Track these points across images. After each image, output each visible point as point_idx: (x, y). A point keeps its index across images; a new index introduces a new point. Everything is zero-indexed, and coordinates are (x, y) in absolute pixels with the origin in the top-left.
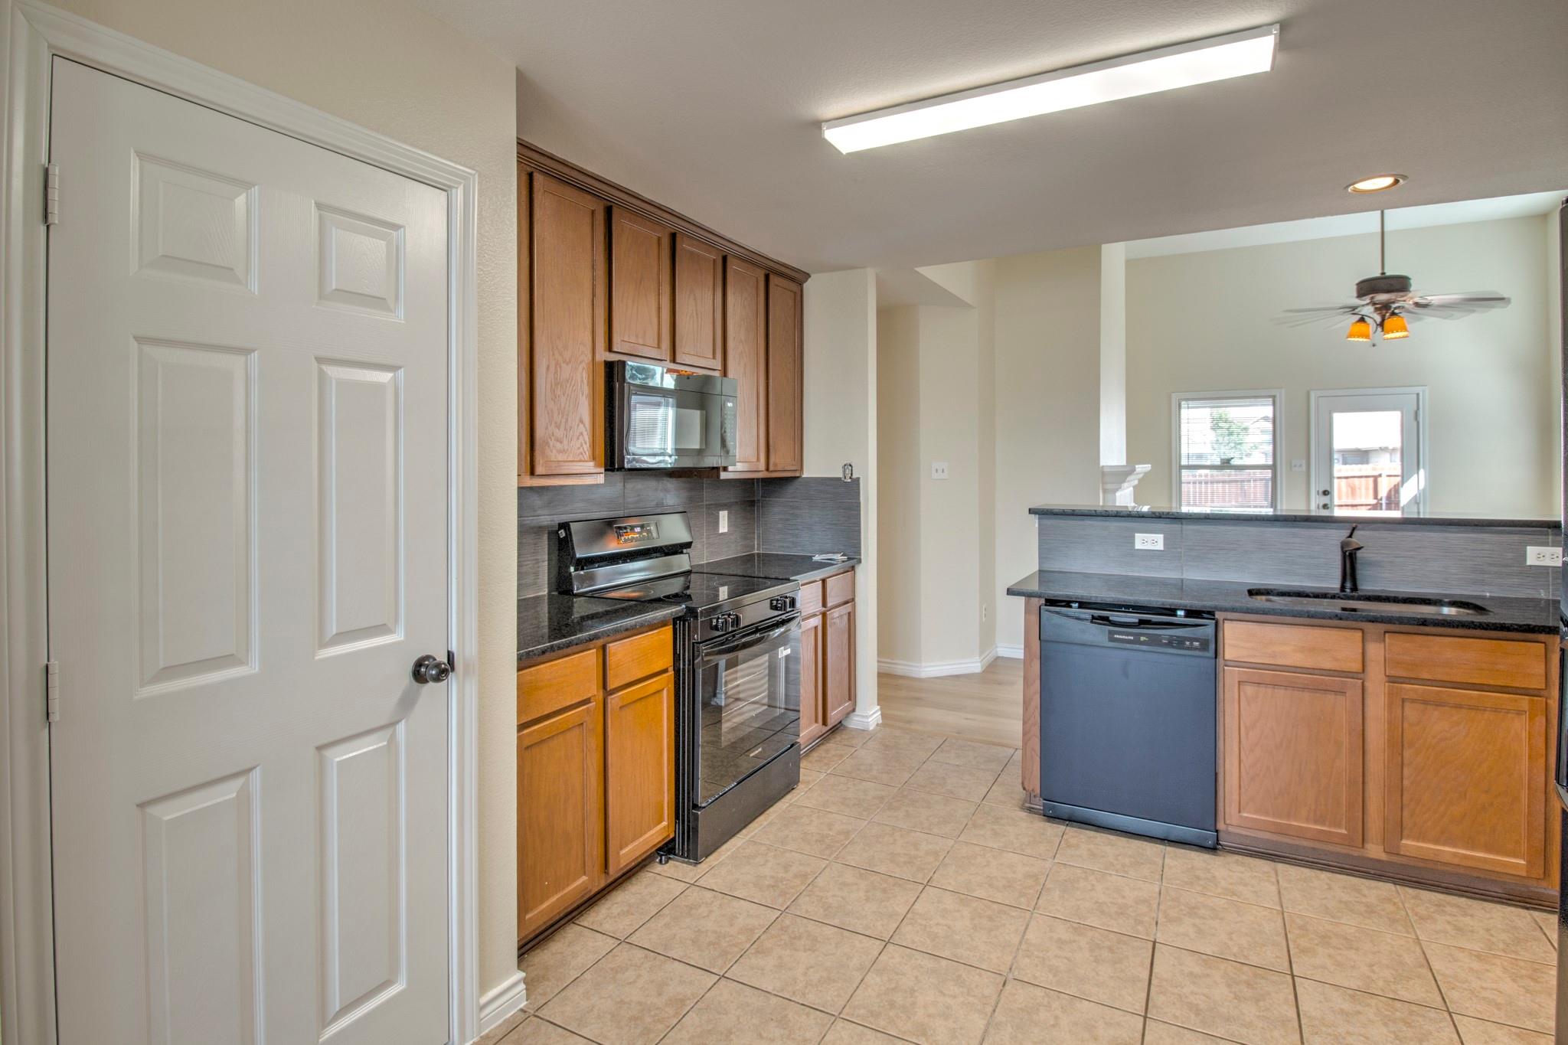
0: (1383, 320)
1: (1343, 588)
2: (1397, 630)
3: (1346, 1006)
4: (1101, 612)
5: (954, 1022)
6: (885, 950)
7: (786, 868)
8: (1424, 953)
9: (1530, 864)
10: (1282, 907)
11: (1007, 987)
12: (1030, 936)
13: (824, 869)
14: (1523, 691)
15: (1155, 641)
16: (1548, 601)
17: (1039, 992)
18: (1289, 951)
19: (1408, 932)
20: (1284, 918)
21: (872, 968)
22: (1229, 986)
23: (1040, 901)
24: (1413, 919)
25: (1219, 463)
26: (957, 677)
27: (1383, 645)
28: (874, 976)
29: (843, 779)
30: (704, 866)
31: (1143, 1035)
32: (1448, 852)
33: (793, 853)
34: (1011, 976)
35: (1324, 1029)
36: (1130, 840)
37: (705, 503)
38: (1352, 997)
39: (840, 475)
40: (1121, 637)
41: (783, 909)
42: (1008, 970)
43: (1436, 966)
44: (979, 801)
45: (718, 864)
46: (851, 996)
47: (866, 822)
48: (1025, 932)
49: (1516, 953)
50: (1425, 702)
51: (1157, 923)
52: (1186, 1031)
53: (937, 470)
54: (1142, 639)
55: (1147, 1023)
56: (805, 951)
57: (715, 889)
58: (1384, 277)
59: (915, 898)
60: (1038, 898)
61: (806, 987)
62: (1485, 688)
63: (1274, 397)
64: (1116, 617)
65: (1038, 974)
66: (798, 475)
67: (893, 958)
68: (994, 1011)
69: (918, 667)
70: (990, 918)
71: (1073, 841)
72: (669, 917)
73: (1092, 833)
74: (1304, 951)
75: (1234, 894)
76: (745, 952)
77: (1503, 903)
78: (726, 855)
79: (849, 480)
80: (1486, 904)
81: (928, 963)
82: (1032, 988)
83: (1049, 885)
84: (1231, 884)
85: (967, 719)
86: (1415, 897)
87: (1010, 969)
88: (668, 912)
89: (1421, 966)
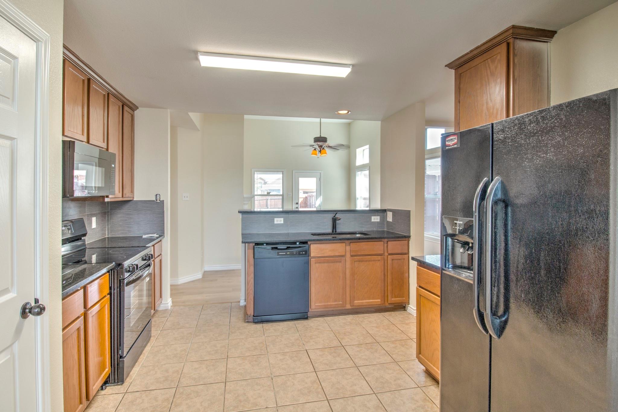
0: (320, 150)
1: (333, 231)
2: (354, 241)
3: (358, 349)
4: (274, 246)
5: (264, 397)
6: (226, 385)
7: (167, 371)
8: (366, 330)
9: (381, 300)
10: (331, 329)
11: (274, 380)
12: (271, 361)
13: (184, 366)
14: (379, 255)
15: (292, 254)
16: (376, 231)
17: (283, 377)
18: (339, 340)
19: (361, 326)
20: (333, 332)
21: (226, 393)
22: (330, 355)
23: (268, 350)
24: (360, 322)
25: (266, 194)
26: (193, 281)
27: (349, 247)
28: (228, 395)
29: (169, 331)
30: (126, 383)
31: (318, 377)
32: (365, 302)
33: (166, 365)
34: (273, 376)
35: (356, 357)
36: (284, 322)
37: (86, 214)
38: (358, 346)
39: (154, 199)
40: (281, 254)
41: (176, 386)
42: (271, 375)
43: (370, 332)
44: (229, 324)
45: (133, 381)
46: (224, 405)
47: (190, 343)
48: (269, 361)
49: (383, 324)
50: (359, 261)
51: (304, 344)
52: (327, 371)
53: (185, 197)
54: (288, 253)
55: (317, 373)
56: (196, 397)
57: (139, 391)
58: (320, 137)
59: (226, 364)
60: (267, 349)
61: (205, 410)
62: (372, 255)
63: (283, 172)
64: (279, 247)
65: (280, 372)
66: (132, 199)
67: (231, 386)
68: (274, 388)
69: (177, 280)
70: (256, 361)
71: (267, 328)
72: (123, 409)
73: (272, 324)
74: (342, 339)
75: (318, 329)
76: (170, 408)
77: (375, 313)
78: (135, 376)
79: (159, 201)
80: (372, 314)
81: (244, 383)
82: (281, 377)
83: (267, 344)
84: (316, 327)
85: (206, 296)
86: (358, 317)
87: (271, 374)
88: (121, 408)
89: (367, 334)
